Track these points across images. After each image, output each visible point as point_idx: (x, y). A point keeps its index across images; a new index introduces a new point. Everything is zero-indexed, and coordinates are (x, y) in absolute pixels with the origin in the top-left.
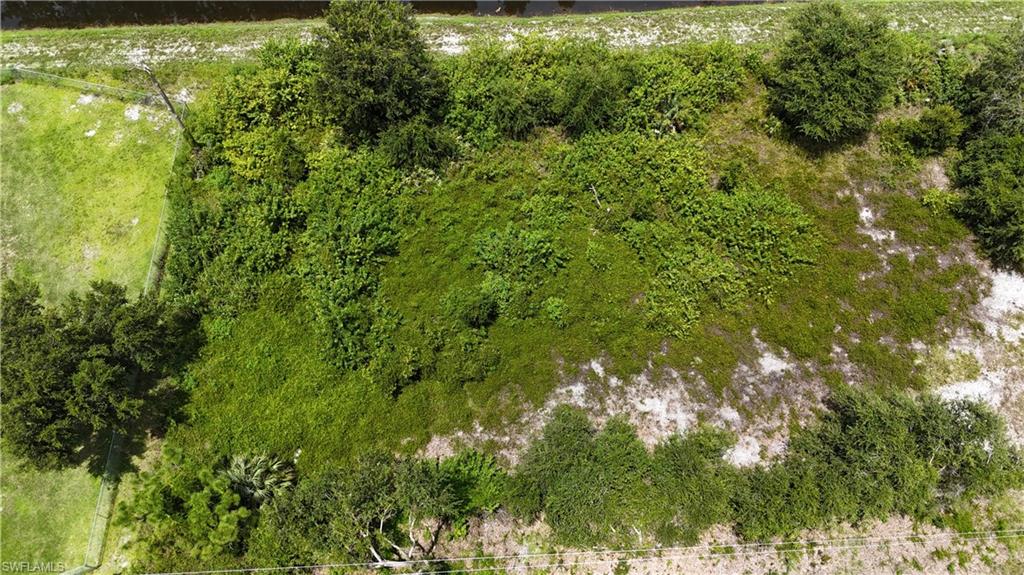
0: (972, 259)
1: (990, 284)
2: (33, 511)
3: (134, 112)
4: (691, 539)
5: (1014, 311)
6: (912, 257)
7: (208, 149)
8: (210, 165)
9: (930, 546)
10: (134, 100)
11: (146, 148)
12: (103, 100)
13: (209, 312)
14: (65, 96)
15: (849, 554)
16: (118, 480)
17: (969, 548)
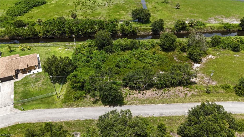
0: (191, 62)
1: (194, 64)
2: (50, 88)
3: (67, 50)
4: (149, 89)
5: (197, 67)
6: (182, 62)
7: (78, 51)
8: (78, 53)
9: (186, 90)
10: (67, 48)
11: (68, 53)
12: (62, 48)
13: (78, 67)
14: (56, 48)
15: (174, 91)
16: (63, 85)
17: (192, 90)
